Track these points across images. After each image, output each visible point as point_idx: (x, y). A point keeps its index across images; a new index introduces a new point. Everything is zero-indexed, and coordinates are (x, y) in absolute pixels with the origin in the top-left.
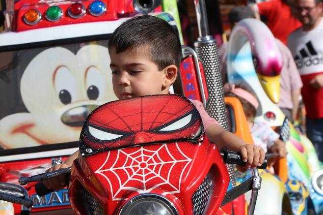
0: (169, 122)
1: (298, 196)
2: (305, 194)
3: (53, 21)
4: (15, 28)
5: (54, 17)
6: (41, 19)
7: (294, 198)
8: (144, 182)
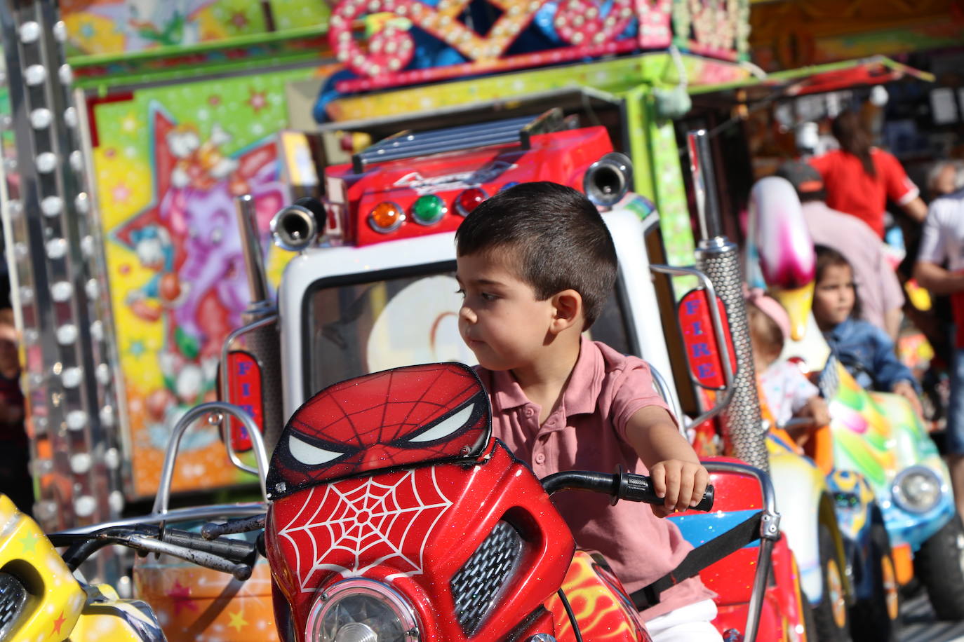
0: (430, 423)
1: (851, 499)
2: (865, 497)
3: (424, 223)
4: (353, 238)
5: (429, 216)
6: (405, 220)
7: (845, 503)
8: (357, 553)
